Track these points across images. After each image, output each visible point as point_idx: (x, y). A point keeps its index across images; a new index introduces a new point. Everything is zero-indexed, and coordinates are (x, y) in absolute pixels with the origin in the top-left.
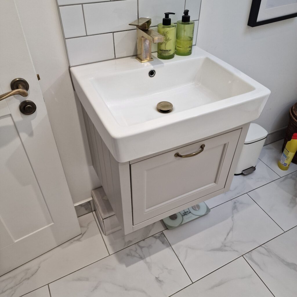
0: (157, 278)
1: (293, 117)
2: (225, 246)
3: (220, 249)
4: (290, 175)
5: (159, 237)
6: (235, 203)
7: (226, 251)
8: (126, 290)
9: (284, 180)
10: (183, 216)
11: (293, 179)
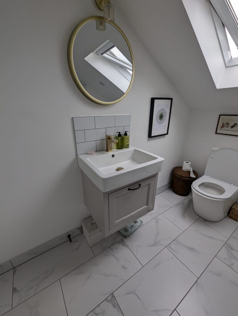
0: (123, 267)
1: (174, 174)
2: (156, 243)
3: (154, 245)
4: (179, 203)
5: (121, 242)
6: (157, 219)
7: (157, 245)
8: (106, 276)
9: (177, 206)
10: (131, 228)
11: (181, 205)
